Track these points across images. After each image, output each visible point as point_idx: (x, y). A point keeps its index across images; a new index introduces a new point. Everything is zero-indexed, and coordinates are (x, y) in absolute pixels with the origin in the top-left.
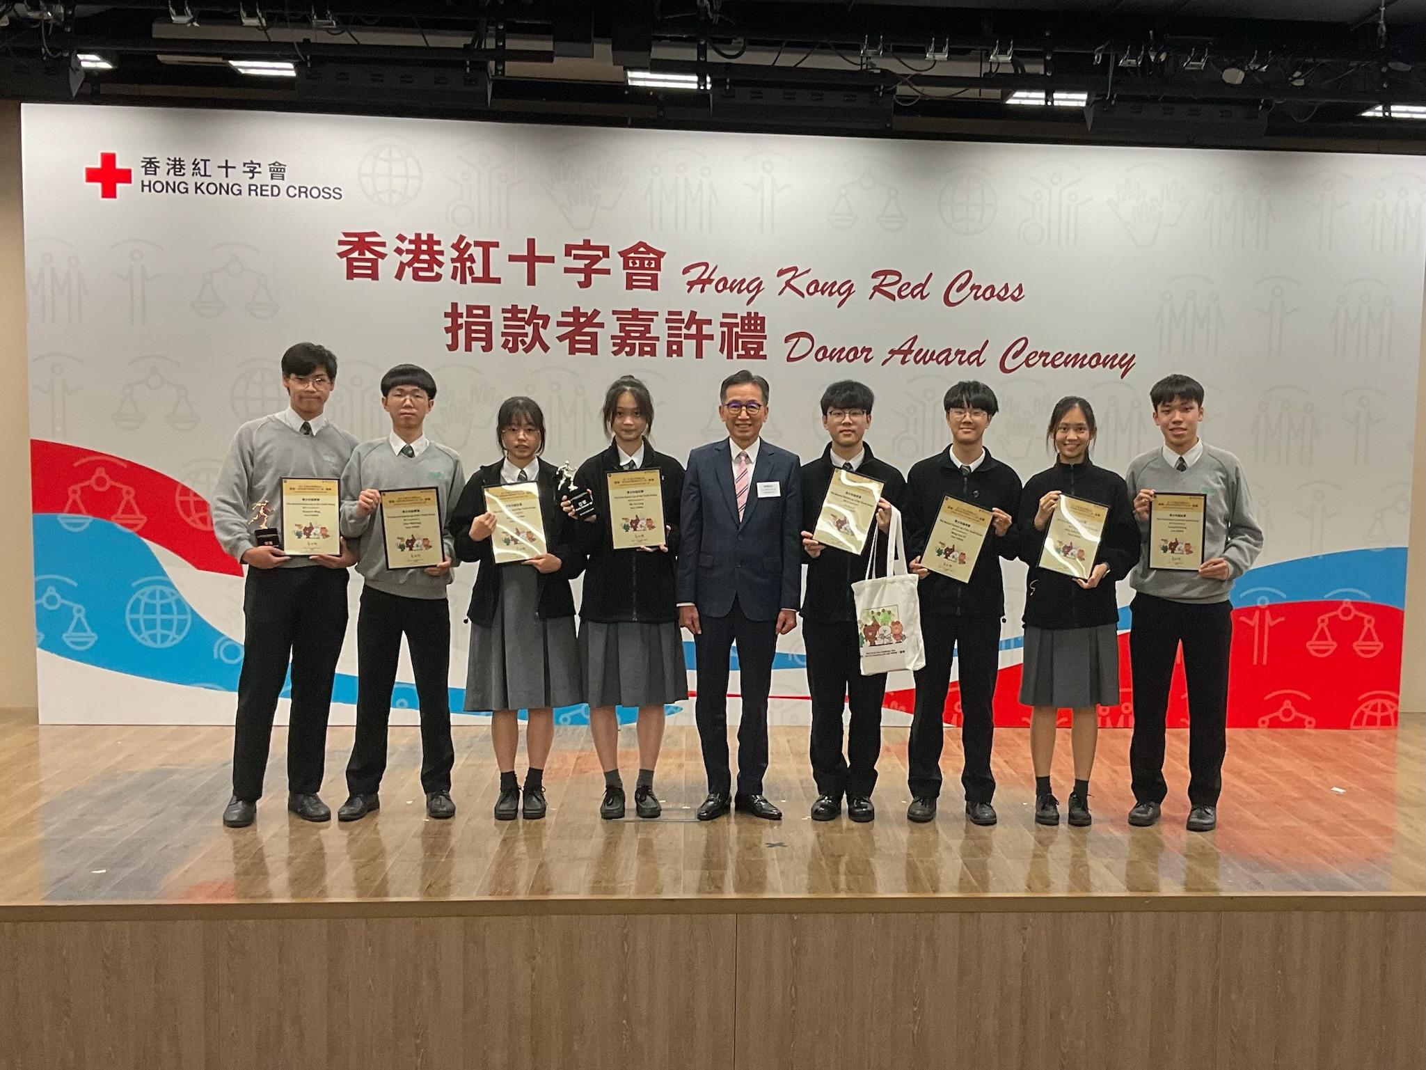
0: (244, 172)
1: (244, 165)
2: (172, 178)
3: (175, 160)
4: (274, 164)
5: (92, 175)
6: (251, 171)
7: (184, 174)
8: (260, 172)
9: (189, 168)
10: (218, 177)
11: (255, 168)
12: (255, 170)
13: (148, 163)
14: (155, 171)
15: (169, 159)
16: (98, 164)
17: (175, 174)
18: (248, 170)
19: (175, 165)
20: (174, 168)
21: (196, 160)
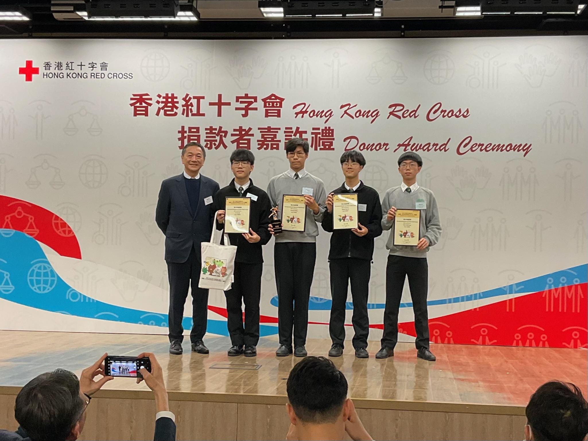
0: (89, 67)
1: (89, 64)
2: (57, 71)
3: (58, 63)
4: (102, 63)
5: (22, 71)
6: (92, 67)
7: (62, 69)
8: (96, 67)
9: (64, 66)
10: (77, 70)
11: (94, 65)
12: (94, 67)
13: (46, 64)
14: (49, 68)
15: (56, 62)
16: (24, 66)
17: (58, 70)
18: (91, 66)
19: (58, 65)
20: (58, 67)
21: (68, 62)
